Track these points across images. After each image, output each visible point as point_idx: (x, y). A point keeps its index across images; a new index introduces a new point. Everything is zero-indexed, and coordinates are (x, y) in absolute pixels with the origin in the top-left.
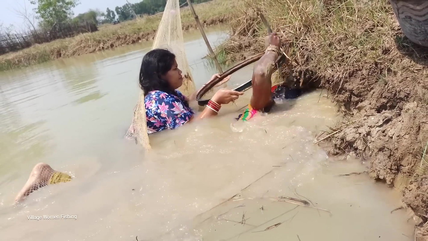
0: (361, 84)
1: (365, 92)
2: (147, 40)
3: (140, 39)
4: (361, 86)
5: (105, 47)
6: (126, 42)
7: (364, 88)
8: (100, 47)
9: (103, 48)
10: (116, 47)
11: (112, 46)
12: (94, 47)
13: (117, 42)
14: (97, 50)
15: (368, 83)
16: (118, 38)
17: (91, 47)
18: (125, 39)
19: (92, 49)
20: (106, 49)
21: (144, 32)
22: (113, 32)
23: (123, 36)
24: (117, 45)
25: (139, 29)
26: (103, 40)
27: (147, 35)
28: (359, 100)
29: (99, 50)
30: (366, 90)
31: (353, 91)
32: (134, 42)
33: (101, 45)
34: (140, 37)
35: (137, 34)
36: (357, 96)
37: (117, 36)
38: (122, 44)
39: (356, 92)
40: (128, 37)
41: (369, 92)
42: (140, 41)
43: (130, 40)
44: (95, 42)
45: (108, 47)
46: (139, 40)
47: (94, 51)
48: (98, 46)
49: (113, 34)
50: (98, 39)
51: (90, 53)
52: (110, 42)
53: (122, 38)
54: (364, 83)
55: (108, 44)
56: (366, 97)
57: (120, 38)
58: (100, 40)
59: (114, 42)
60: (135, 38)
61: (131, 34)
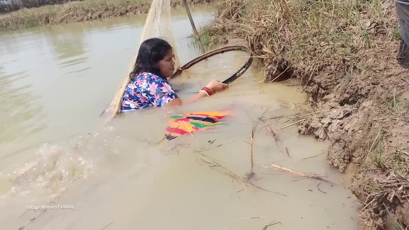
0: (329, 78)
1: (332, 86)
2: (135, 13)
3: (128, 12)
4: (328, 80)
5: (93, 17)
6: (114, 13)
7: (331, 82)
8: (88, 17)
9: (91, 18)
10: (104, 17)
11: (100, 16)
12: (82, 16)
13: (106, 13)
14: (85, 19)
15: (335, 77)
16: (107, 10)
17: (79, 16)
18: (113, 11)
19: (80, 18)
20: (94, 19)
21: (132, 5)
22: (102, 3)
23: (111, 8)
24: (105, 16)
25: (127, 2)
26: (92, 10)
27: (135, 9)
28: (325, 93)
29: (87, 20)
30: (332, 84)
31: (321, 84)
32: (121, 14)
33: (89, 15)
34: (128, 10)
35: (125, 7)
36: (324, 89)
37: (106, 7)
38: (110, 15)
39: (323, 85)
40: (116, 9)
41: (335, 86)
42: (128, 14)
43: (118, 12)
44: (83, 12)
45: (96, 18)
46: (126, 13)
47: (82, 20)
48: (86, 15)
49: (102, 5)
50: (87, 8)
51: (78, 21)
52: (98, 13)
53: (110, 10)
54: (331, 78)
55: (96, 14)
56: (332, 90)
57: (108, 9)
58: (88, 10)
59: (102, 13)
60: (123, 10)
61: (119, 6)
